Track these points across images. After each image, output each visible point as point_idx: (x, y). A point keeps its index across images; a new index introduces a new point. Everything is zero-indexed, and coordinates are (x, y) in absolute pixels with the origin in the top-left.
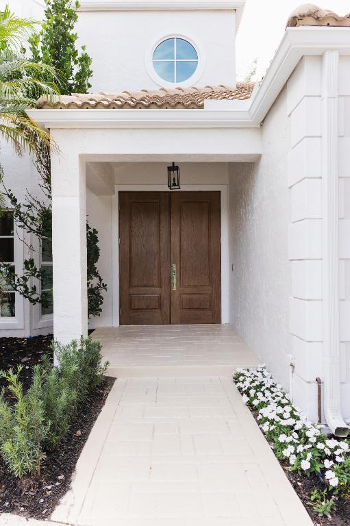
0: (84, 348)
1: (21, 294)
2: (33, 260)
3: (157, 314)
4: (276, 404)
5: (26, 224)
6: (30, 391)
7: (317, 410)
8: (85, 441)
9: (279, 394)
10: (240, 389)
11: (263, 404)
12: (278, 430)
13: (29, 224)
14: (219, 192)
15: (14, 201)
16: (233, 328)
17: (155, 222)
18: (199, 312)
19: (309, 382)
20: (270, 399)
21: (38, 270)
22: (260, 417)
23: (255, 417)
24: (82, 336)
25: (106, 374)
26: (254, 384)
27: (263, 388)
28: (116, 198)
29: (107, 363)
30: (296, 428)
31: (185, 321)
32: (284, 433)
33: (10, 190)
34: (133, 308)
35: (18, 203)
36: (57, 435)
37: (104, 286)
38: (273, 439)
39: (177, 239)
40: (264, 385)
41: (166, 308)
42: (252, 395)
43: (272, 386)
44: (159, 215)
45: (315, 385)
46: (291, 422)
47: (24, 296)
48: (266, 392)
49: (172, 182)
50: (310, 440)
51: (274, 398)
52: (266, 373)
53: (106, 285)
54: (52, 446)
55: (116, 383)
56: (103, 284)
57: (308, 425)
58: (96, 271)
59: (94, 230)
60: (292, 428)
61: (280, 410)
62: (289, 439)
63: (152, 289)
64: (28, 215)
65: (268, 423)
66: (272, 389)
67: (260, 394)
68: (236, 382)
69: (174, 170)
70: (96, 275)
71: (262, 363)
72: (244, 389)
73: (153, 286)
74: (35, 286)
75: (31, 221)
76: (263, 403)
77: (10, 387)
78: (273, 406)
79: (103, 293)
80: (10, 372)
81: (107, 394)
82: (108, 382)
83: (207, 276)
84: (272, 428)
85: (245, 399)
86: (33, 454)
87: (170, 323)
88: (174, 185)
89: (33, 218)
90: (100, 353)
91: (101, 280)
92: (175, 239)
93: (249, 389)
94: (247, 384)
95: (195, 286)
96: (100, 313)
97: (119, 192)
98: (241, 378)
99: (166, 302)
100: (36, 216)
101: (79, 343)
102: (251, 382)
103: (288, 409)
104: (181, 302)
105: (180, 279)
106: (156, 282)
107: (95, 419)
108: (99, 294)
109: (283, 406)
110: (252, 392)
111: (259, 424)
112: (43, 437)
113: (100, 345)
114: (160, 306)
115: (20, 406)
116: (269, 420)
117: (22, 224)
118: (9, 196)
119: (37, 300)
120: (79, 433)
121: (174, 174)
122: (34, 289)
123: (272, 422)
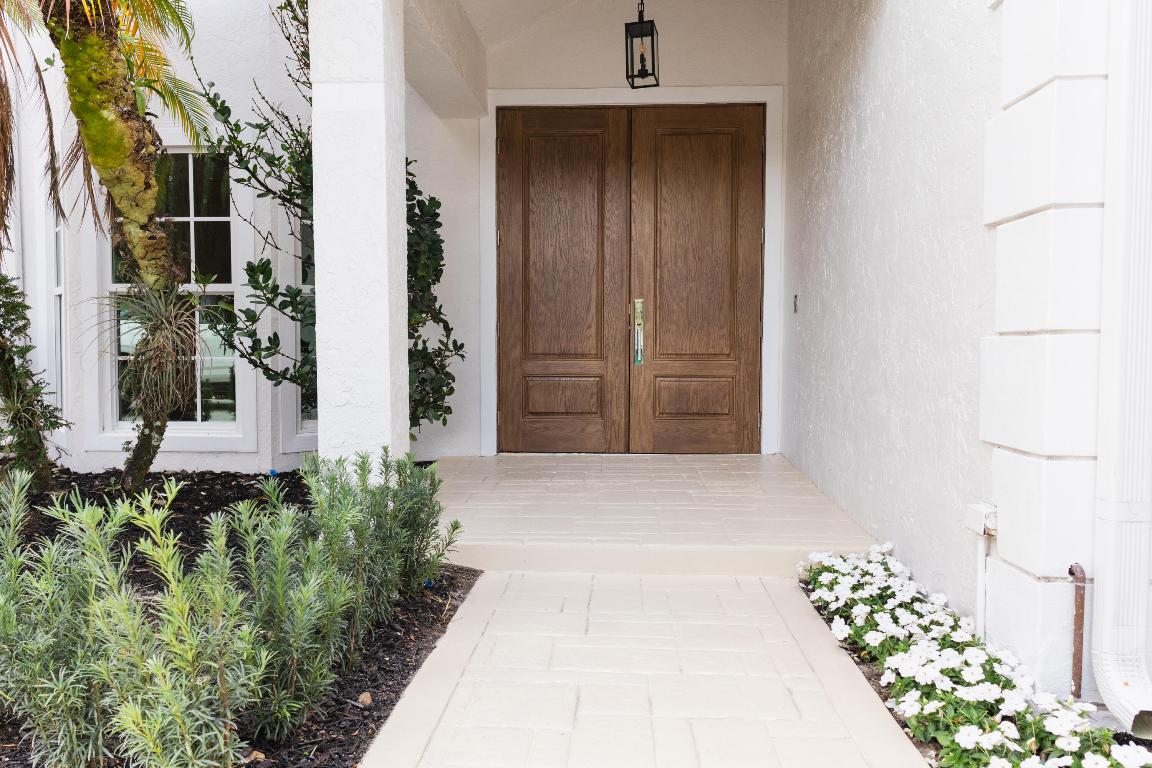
0: (393, 483)
1: (242, 356)
2: (268, 262)
3: (594, 427)
4: (935, 645)
5: (254, 174)
6: (203, 559)
7: (1069, 662)
8: (380, 721)
9: (940, 617)
10: (821, 608)
11: (892, 645)
12: (951, 713)
13: (261, 175)
14: (763, 106)
15: (223, 112)
16: (793, 463)
17: (590, 190)
18: (702, 424)
19: (1048, 579)
20: (915, 630)
21: (282, 290)
22: (888, 677)
23: (874, 678)
24: (385, 449)
25: (453, 558)
26: (864, 593)
27: (891, 603)
28: (489, 124)
29: (455, 526)
30: (1006, 709)
31: (666, 445)
32: (969, 721)
33: (212, 85)
34: (531, 409)
35: (232, 120)
36: (298, 698)
37: (458, 347)
38: (934, 740)
39: (648, 229)
40: (893, 595)
41: (617, 413)
42: (860, 622)
43: (914, 600)
44: (602, 169)
45: (1068, 589)
46: (989, 692)
47: (251, 362)
48: (899, 612)
49: (637, 66)
50: (1059, 743)
51: (926, 629)
52: (895, 565)
53: (462, 346)
54: (282, 727)
55: (480, 584)
56: (455, 342)
57: (1045, 701)
58: (437, 306)
59: (432, 200)
60: (992, 709)
61: (952, 659)
62: (989, 740)
63: (582, 362)
64: (260, 152)
65: (915, 694)
66: (917, 606)
67: (883, 619)
68: (808, 592)
69: (642, 35)
70: (437, 317)
71: (880, 541)
72: (833, 607)
73: (584, 356)
74: (275, 335)
75: (268, 169)
76: (894, 639)
77: (144, 545)
78: (925, 648)
79: (453, 364)
80: (146, 500)
81: (455, 608)
82: (457, 581)
83: (725, 331)
84: (932, 706)
85: (841, 629)
86: (211, 745)
87: (628, 451)
88: (643, 73)
89: (271, 160)
90: (437, 497)
91: (448, 330)
92: (643, 228)
93: (850, 605)
94: (843, 592)
95: (694, 356)
96: (448, 417)
97: (500, 111)
98: (825, 578)
99: (616, 396)
100: (279, 152)
101: (376, 465)
102: (855, 588)
103: (975, 656)
104: (656, 397)
105: (654, 337)
106: (591, 345)
107: (415, 668)
108: (443, 367)
109: (960, 648)
110: (860, 612)
111: (885, 699)
112: (242, 696)
113: (437, 477)
114: (602, 404)
115: (174, 601)
116: (916, 685)
117: (245, 174)
118: (209, 100)
119: (283, 375)
120: (365, 698)
121: (641, 45)
122: (275, 340)
123: (929, 691)
